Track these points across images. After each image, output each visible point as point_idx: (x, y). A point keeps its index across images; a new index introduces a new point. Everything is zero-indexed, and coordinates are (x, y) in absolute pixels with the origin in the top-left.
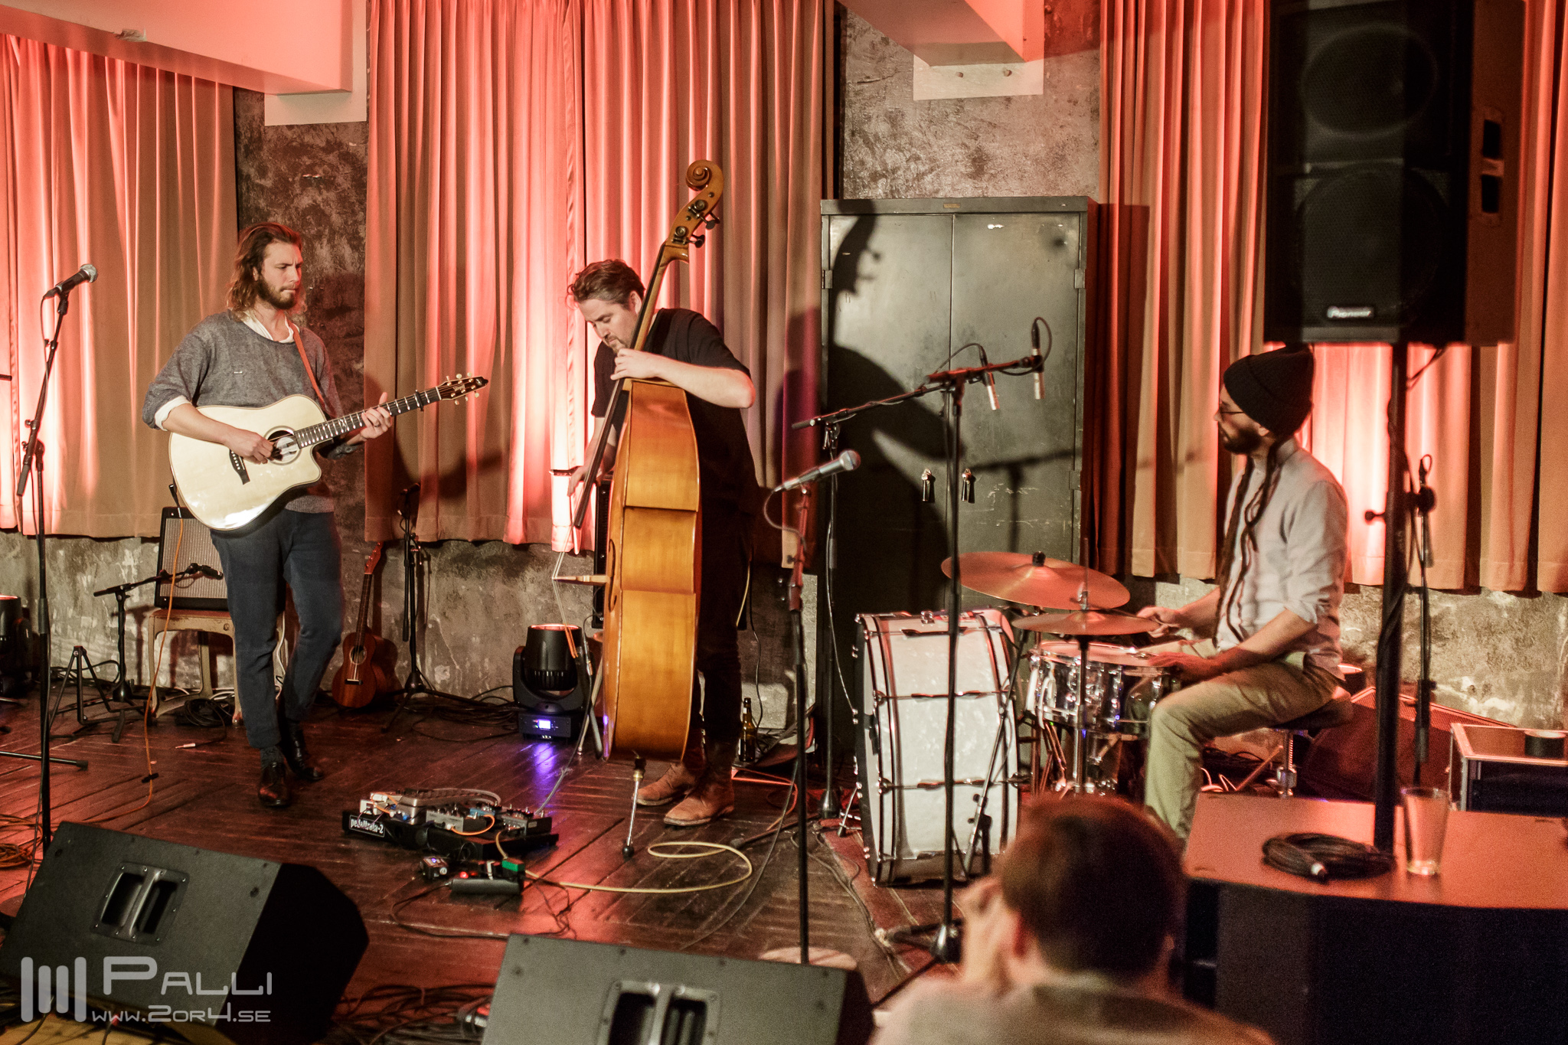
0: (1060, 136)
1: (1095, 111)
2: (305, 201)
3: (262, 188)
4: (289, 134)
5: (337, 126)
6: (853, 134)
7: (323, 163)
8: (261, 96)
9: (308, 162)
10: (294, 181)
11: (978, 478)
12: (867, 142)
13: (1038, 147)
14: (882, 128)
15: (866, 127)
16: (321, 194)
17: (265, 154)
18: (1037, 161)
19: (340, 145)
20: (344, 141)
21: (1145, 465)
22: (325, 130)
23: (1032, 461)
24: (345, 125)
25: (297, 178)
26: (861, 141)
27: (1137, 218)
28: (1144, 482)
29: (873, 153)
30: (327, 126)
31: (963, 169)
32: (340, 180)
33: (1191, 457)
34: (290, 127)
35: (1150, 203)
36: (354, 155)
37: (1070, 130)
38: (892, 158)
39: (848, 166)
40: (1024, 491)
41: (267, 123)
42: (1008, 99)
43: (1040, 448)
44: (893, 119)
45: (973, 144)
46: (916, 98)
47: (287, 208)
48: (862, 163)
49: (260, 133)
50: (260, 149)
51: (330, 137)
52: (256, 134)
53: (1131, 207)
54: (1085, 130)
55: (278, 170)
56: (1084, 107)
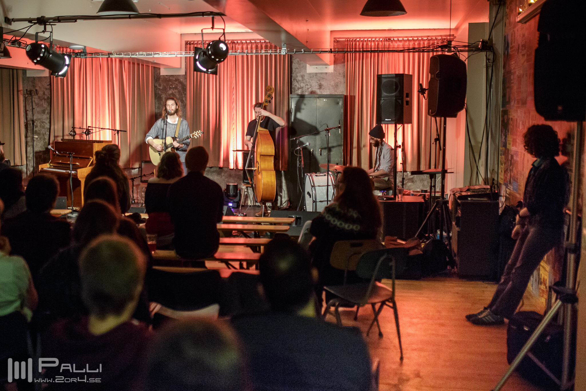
0: (337, 81)
1: (344, 76)
2: (170, 92)
3: (160, 89)
4: (166, 77)
5: (178, 75)
6: (294, 80)
7: (175, 84)
8: (160, 69)
9: (171, 83)
10: (167, 88)
11: (322, 151)
12: (297, 82)
13: (333, 83)
14: (300, 79)
15: (297, 78)
16: (174, 90)
17: (160, 81)
18: (332, 86)
19: (178, 80)
20: (180, 79)
21: (355, 148)
22: (175, 76)
23: (333, 147)
24: (180, 75)
25: (168, 87)
26: (296, 81)
27: (353, 98)
28: (355, 151)
29: (298, 84)
30: (175, 75)
31: (317, 87)
32: (178, 87)
33: (364, 146)
34: (167, 76)
35: (355, 95)
36: (182, 82)
37: (339, 80)
38: (302, 85)
39: (293, 86)
40: (331, 153)
41: (161, 75)
42: (326, 73)
43: (335, 144)
44: (303, 76)
45: (319, 82)
46: (307, 72)
47: (166, 93)
48: (296, 86)
49: (159, 77)
50: (159, 80)
51: (176, 78)
52: (158, 77)
53: (352, 96)
54: (342, 80)
55: (164, 86)
56: (342, 75)
